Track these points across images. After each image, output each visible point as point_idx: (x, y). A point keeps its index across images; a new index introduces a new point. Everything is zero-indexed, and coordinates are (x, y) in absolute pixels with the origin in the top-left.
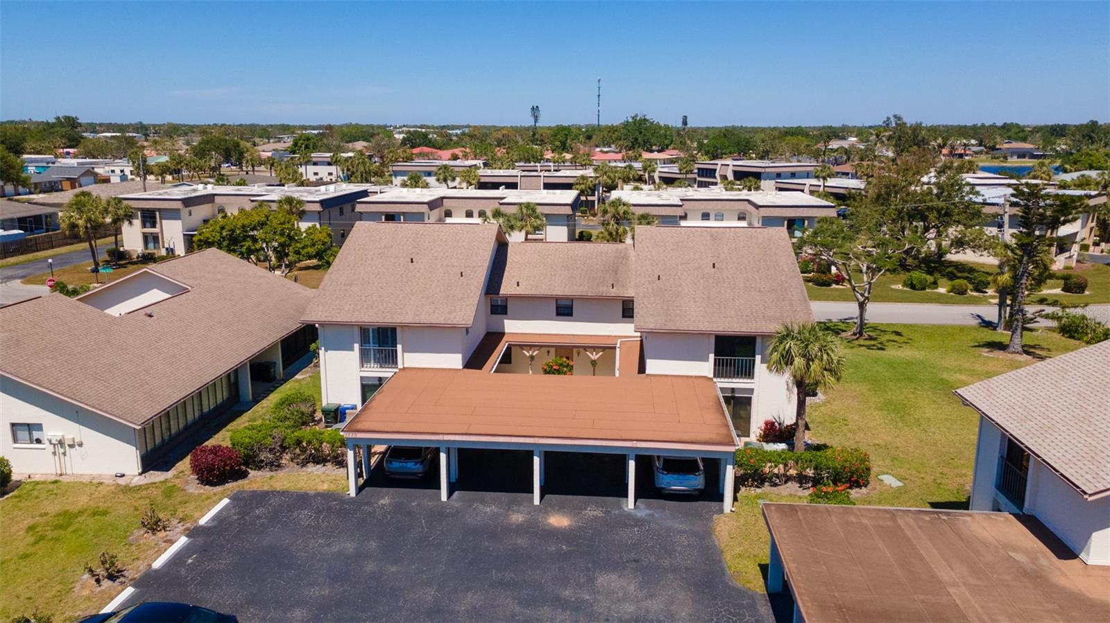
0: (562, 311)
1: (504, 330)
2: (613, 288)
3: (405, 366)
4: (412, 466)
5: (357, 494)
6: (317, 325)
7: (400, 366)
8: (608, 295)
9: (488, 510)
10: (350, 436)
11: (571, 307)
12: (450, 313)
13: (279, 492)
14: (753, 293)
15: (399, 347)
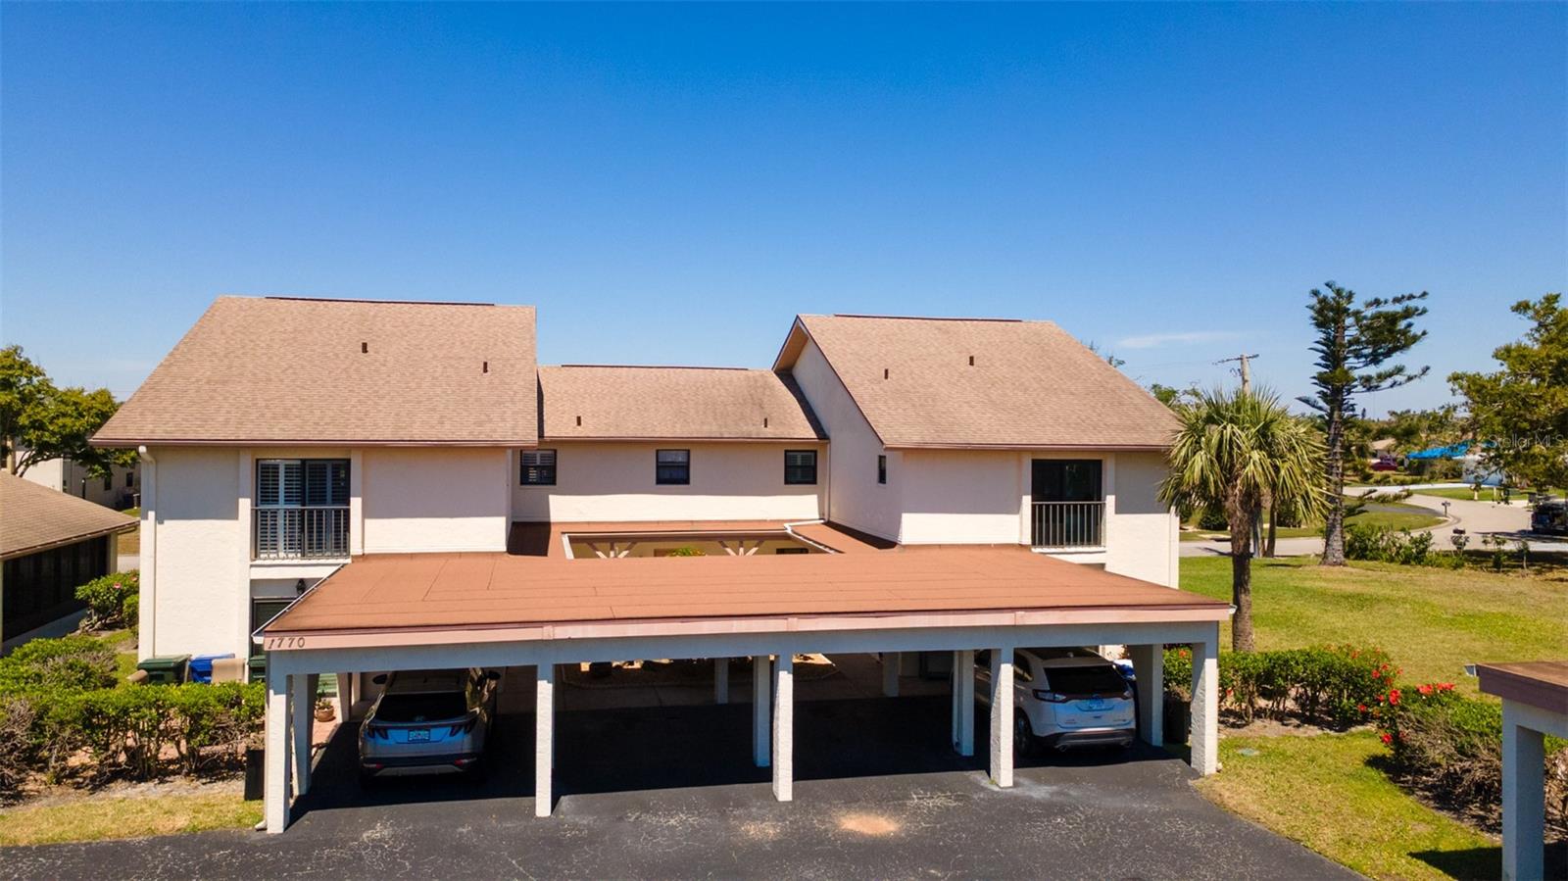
0: (666, 475)
1: (549, 517)
2: (766, 426)
3: (366, 552)
4: (444, 739)
5: (286, 829)
6: (142, 449)
7: (355, 548)
8: (762, 436)
9: (672, 822)
10: (285, 646)
11: (686, 467)
12: (480, 424)
13: (27, 848)
14: (1063, 396)
15: (356, 504)
